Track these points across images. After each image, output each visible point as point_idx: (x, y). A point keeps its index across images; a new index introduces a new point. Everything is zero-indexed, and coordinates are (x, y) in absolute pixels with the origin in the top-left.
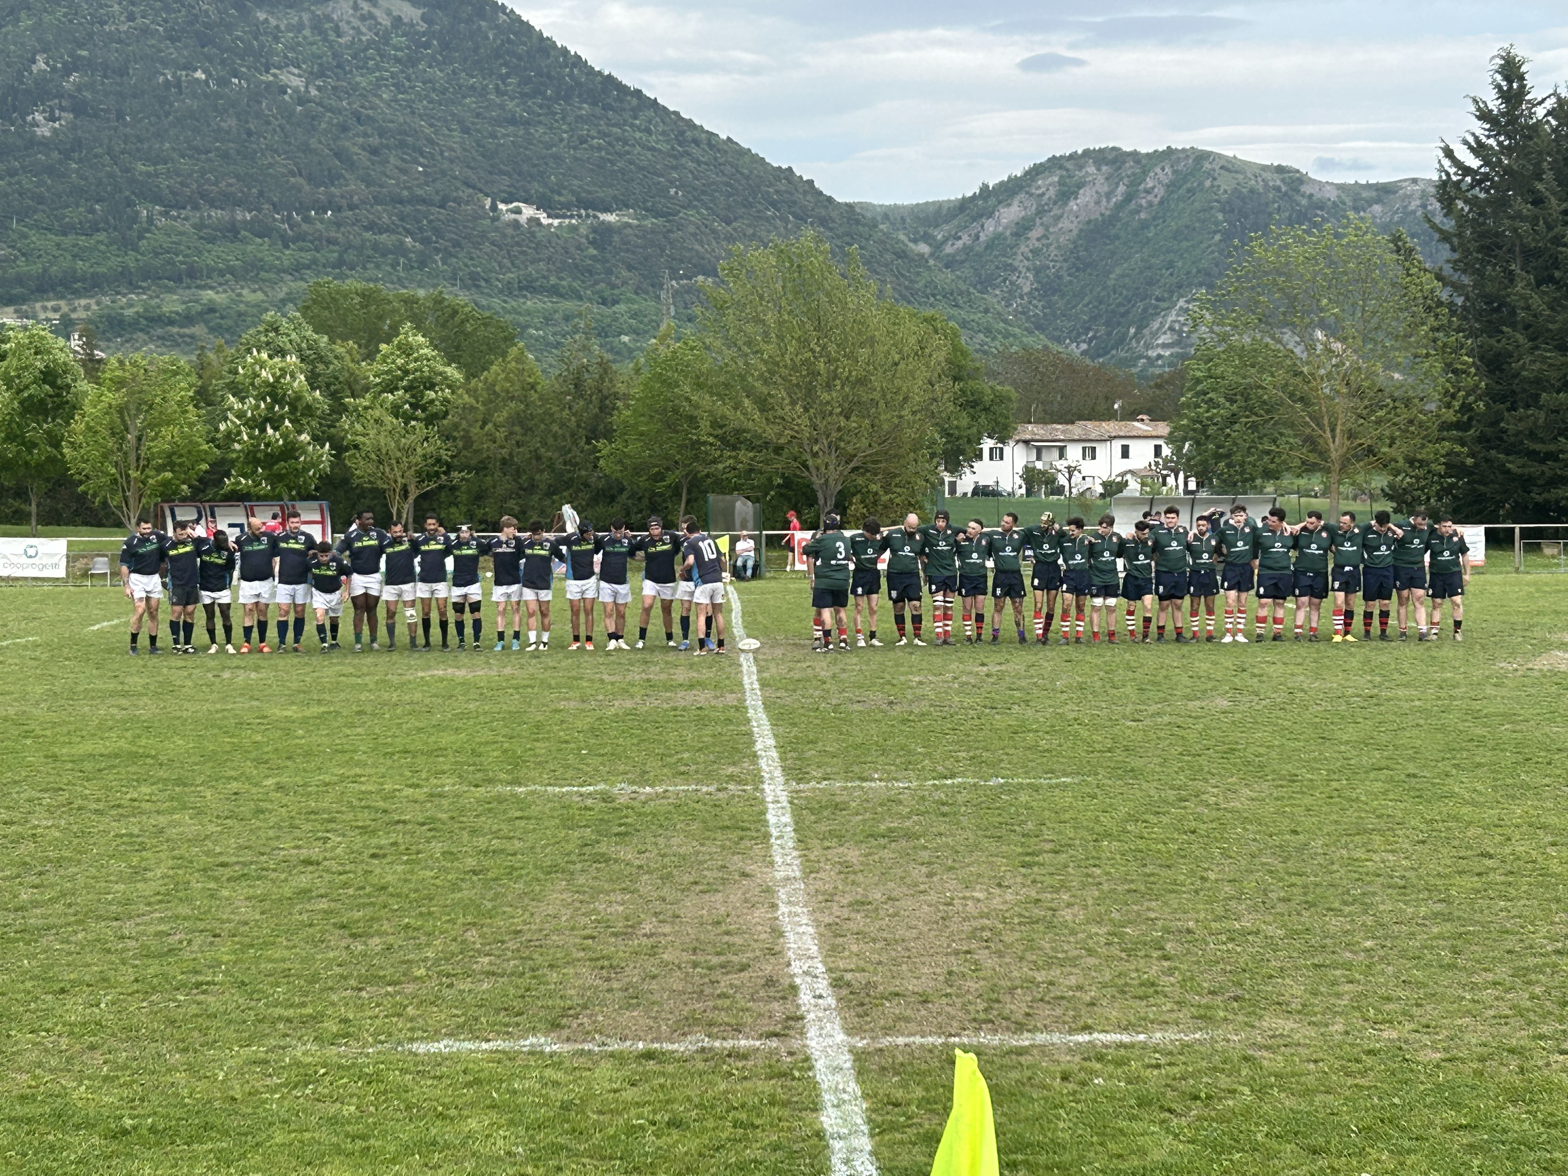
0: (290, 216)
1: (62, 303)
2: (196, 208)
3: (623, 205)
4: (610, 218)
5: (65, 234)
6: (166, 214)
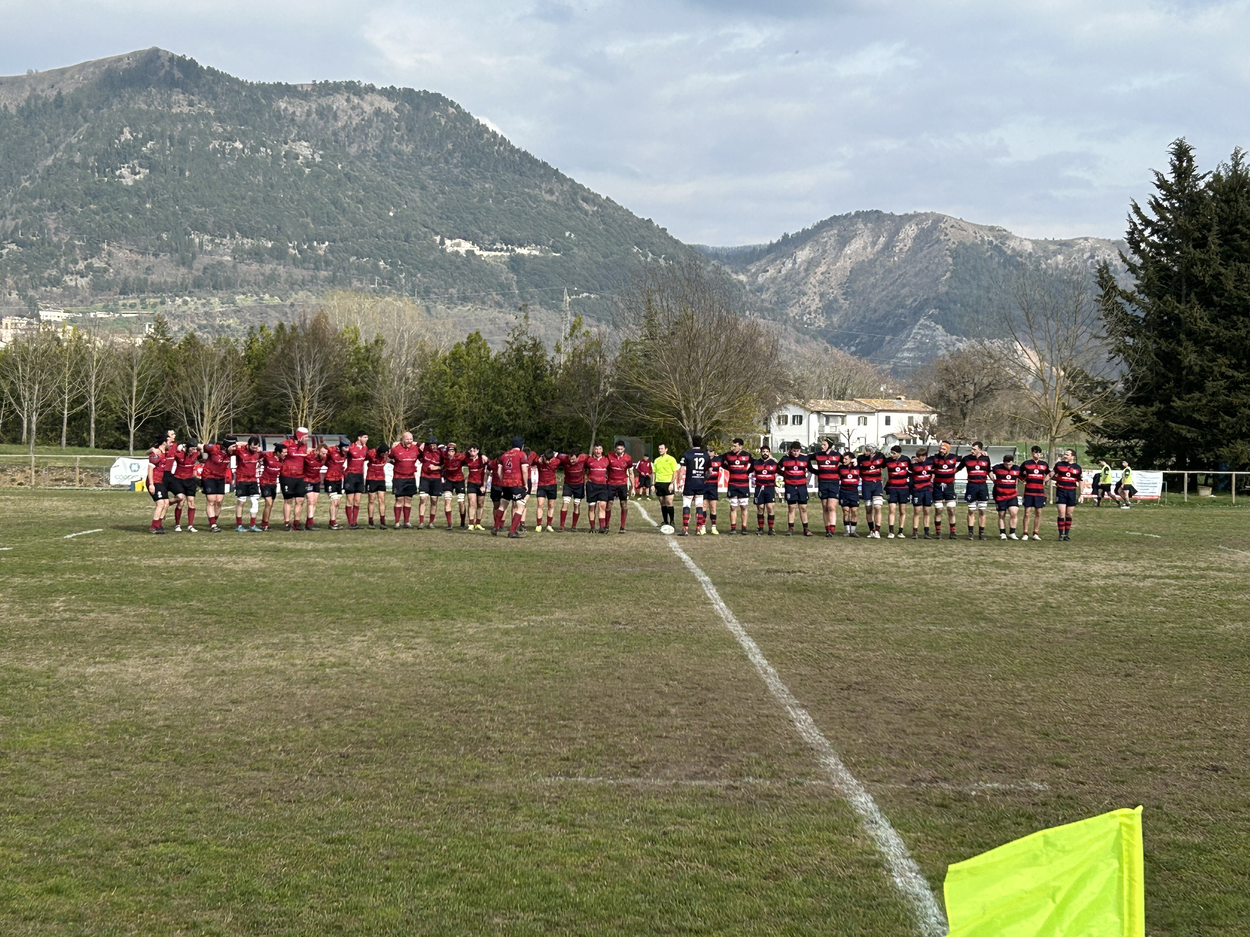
0: (299, 245)
1: (138, 302)
2: (233, 237)
3: (532, 242)
6: (211, 241)
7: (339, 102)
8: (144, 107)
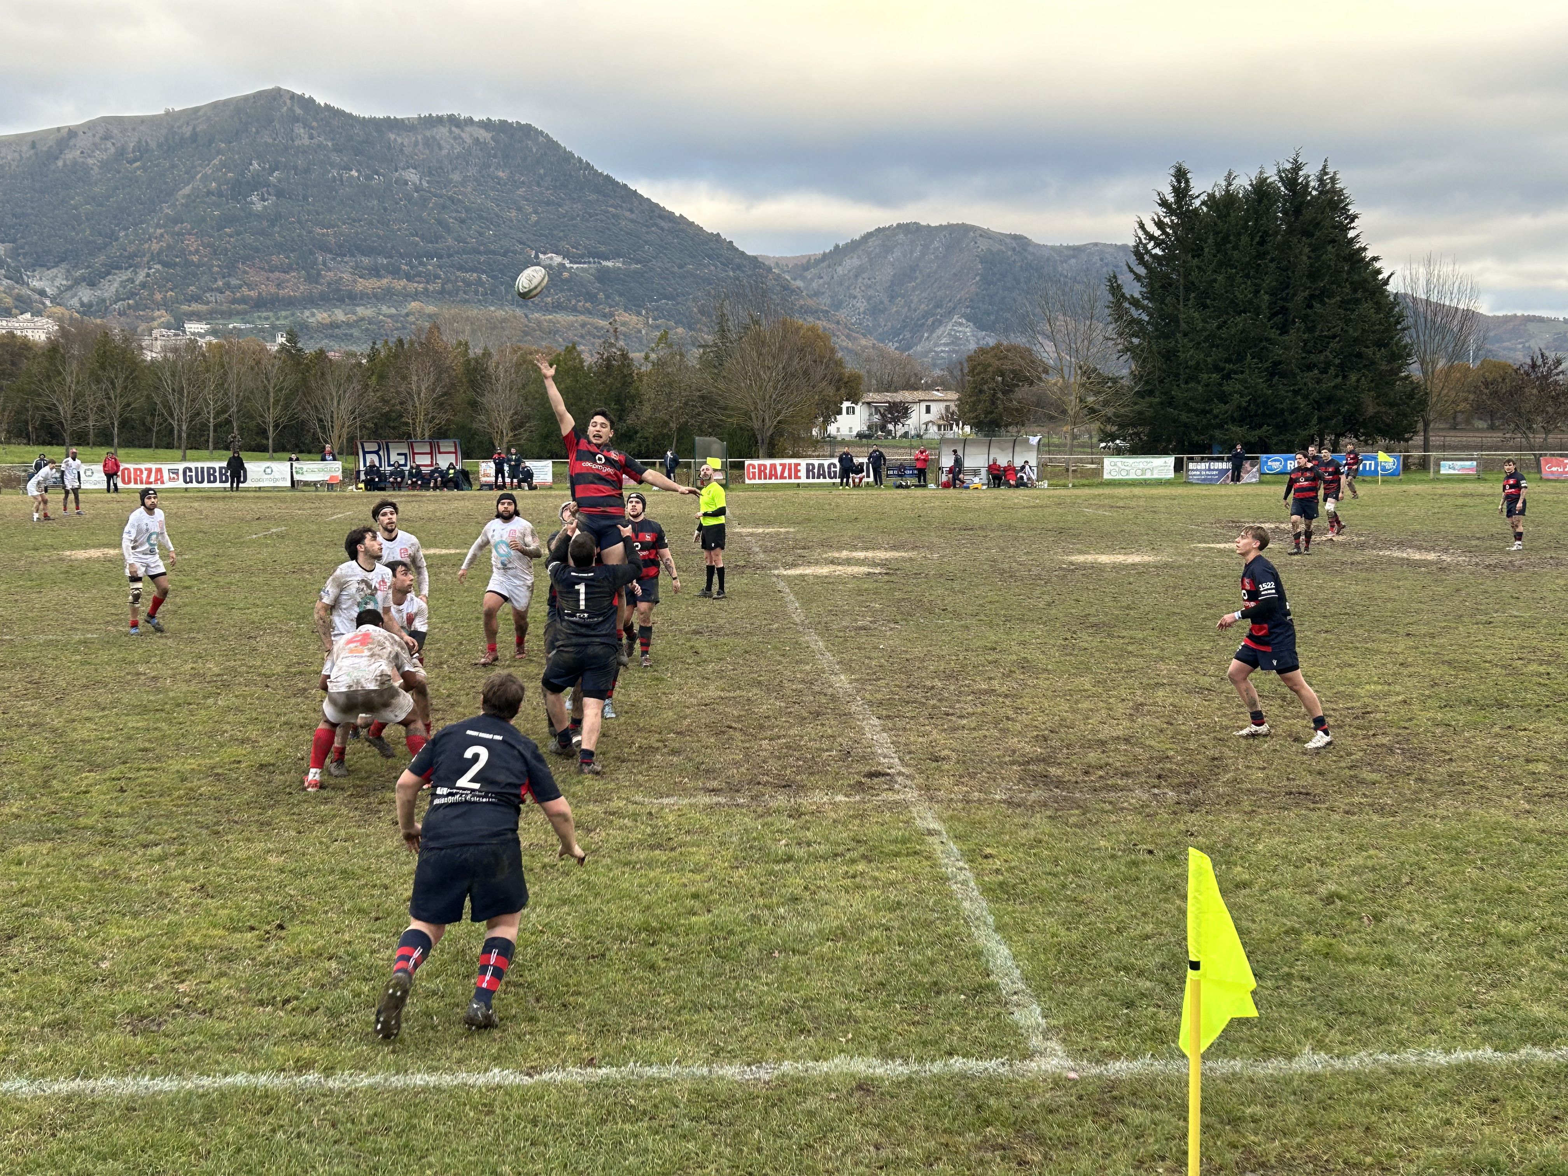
0: (411, 261)
1: (271, 314)
2: (353, 255)
3: (616, 255)
4: (609, 264)
5: (272, 272)
6: (333, 259)
7: (442, 132)
8: (270, 141)
